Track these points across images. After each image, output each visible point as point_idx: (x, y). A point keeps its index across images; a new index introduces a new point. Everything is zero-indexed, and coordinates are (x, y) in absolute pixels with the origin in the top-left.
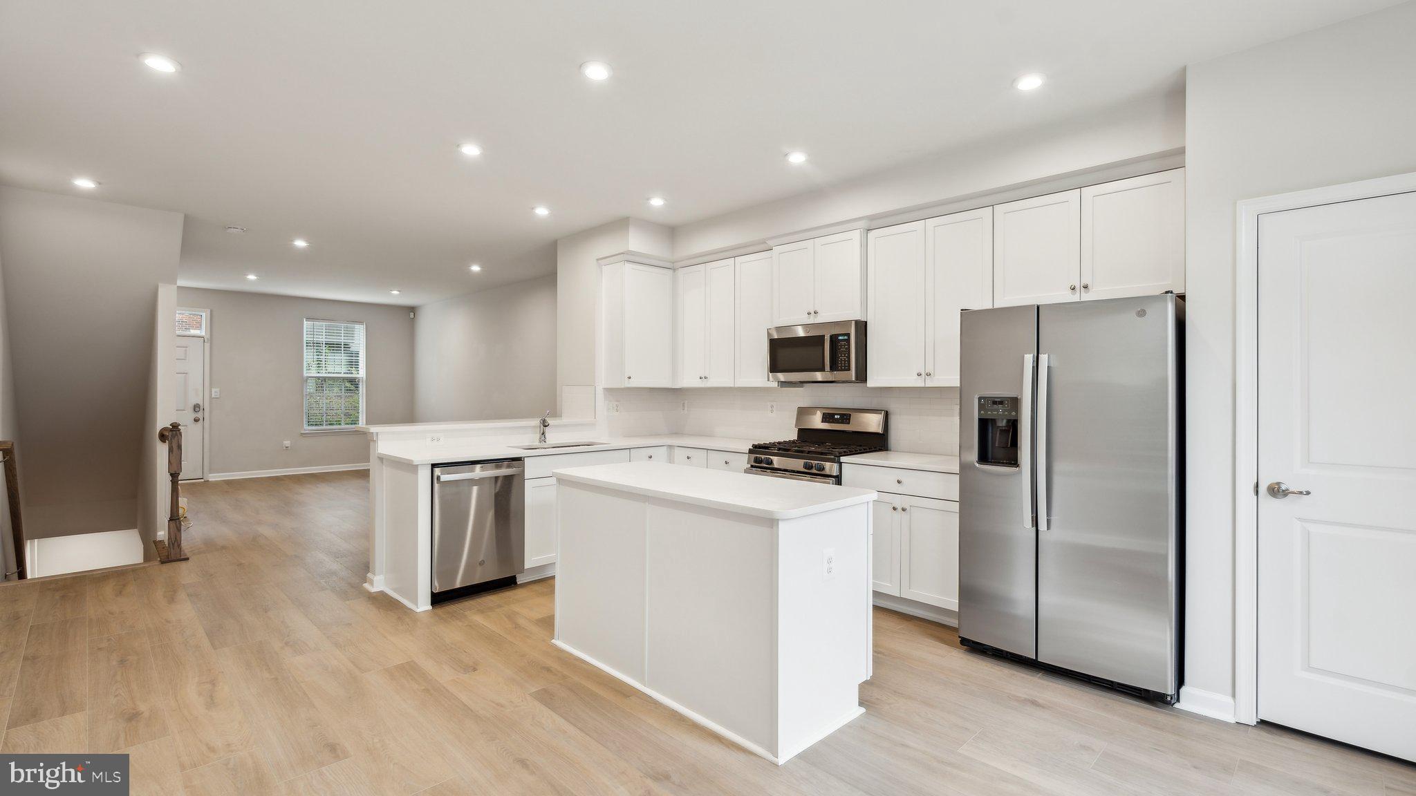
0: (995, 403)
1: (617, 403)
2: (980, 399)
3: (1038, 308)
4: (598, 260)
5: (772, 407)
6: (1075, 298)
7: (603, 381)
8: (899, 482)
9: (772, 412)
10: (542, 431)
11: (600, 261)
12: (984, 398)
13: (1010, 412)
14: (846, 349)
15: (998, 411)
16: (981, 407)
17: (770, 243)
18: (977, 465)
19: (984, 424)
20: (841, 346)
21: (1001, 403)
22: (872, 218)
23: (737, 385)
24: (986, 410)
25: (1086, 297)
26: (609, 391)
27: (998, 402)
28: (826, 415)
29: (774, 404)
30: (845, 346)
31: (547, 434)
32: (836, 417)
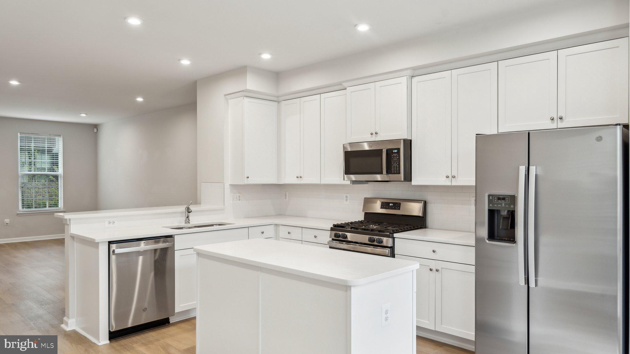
0: (499, 199)
1: (239, 194)
2: (489, 196)
3: (529, 134)
4: (225, 95)
5: (347, 197)
6: (554, 126)
7: (229, 180)
8: (434, 251)
9: (346, 200)
10: (187, 216)
11: (227, 96)
12: (492, 195)
13: (510, 205)
14: (397, 159)
15: (501, 204)
16: (490, 201)
17: (345, 85)
18: (488, 241)
19: (492, 213)
20: (394, 157)
21: (504, 199)
22: (414, 69)
23: (322, 183)
24: (493, 204)
25: (561, 125)
26: (234, 187)
27: (501, 198)
28: (384, 204)
29: (348, 195)
30: (396, 156)
31: (190, 218)
32: (391, 205)
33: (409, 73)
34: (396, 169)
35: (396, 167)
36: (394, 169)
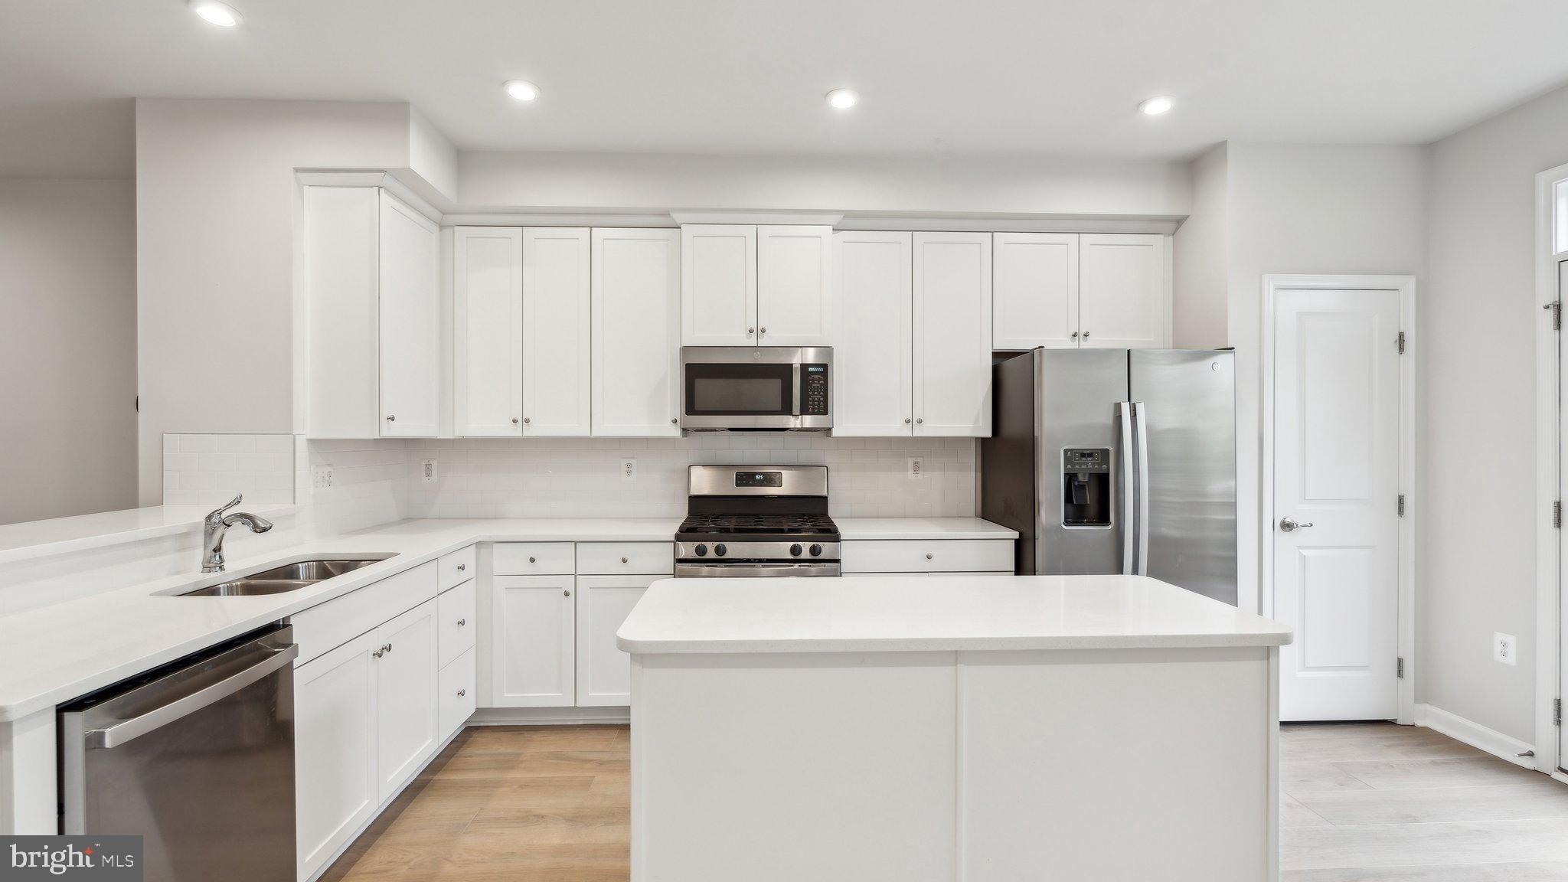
0: (1083, 455)
1: (329, 469)
2: (1066, 451)
3: (1129, 351)
4: (297, 170)
5: (629, 466)
7: (307, 425)
8: (929, 557)
9: (629, 473)
10: (215, 544)
12: (1071, 450)
13: (1100, 465)
14: (822, 385)
15: (1087, 464)
16: (1067, 460)
17: (678, 218)
18: (1064, 526)
19: (1070, 478)
20: (813, 380)
21: (1091, 455)
23: (596, 433)
24: (1073, 465)
25: (1085, 345)
26: (318, 445)
27: (1085, 454)
28: (741, 476)
29: (634, 462)
30: (819, 380)
31: (226, 551)
32: (757, 477)
33: (836, 219)
34: (819, 406)
35: (819, 401)
36: (813, 405)
